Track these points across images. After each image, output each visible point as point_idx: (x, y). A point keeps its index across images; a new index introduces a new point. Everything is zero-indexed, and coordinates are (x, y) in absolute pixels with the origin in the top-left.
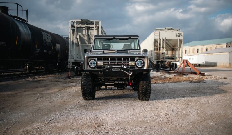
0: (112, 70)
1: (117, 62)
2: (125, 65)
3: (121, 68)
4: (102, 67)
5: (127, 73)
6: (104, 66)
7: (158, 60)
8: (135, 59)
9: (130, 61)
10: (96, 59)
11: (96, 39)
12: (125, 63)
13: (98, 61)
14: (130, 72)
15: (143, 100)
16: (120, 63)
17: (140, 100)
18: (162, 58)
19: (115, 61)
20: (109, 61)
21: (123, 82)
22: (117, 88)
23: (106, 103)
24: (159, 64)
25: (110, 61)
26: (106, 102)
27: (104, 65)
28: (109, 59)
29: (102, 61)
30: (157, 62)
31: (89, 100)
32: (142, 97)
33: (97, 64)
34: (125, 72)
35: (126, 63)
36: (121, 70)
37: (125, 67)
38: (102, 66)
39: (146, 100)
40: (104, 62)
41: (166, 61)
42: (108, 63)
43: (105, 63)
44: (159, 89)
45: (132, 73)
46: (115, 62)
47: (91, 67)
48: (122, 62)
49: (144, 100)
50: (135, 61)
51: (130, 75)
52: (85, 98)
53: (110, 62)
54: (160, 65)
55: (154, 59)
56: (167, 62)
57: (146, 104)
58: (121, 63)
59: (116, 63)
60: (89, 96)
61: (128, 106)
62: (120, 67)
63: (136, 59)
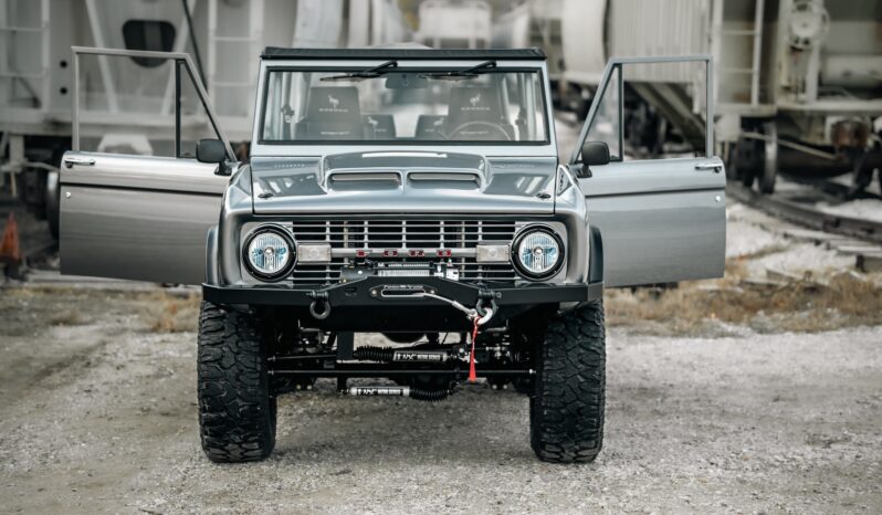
0: (378, 291)
1: (408, 245)
2: (455, 259)
3: (430, 283)
4: (324, 275)
5: (466, 310)
6: (332, 267)
7: (755, 108)
8: (513, 229)
9: (484, 237)
10: (288, 226)
11: (272, 75)
12: (454, 250)
13: (298, 237)
14: (483, 306)
15: (559, 461)
16: (427, 251)
17: (542, 459)
18: (787, 89)
19: (400, 237)
20: (362, 237)
21: (445, 357)
22: (406, 391)
23: (342, 477)
24: (761, 145)
25: (370, 237)
26: (343, 472)
27: (334, 260)
28: (362, 229)
29: (323, 237)
30: (748, 123)
31: (244, 459)
32: (557, 445)
33: (292, 258)
34: (456, 304)
35: (462, 251)
36: (432, 294)
37: (452, 275)
38: (324, 267)
39: (578, 460)
40: (333, 245)
41: (823, 116)
42: (353, 250)
43: (337, 251)
44: (698, 378)
45: (489, 314)
46: (400, 245)
47: (257, 275)
48: (438, 245)
49: (566, 463)
50: (510, 237)
51: (482, 321)
52: (222, 448)
53: (370, 245)
54: (771, 151)
55: (722, 98)
56: (837, 127)
57: (574, 484)
58: (433, 251)
59: (404, 250)
60: (245, 440)
61: (469, 496)
62: (426, 274)
63: (520, 226)
